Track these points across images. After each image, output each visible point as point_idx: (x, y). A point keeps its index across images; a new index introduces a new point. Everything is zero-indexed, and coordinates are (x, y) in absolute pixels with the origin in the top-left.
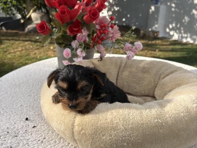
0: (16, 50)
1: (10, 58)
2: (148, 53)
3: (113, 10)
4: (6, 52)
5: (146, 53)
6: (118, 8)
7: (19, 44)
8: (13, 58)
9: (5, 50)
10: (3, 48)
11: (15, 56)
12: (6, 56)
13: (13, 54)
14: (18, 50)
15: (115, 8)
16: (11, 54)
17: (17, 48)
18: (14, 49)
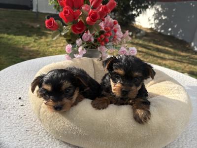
0: (58, 45)
1: (51, 52)
2: (187, 67)
3: (160, 18)
4: (49, 45)
5: (185, 67)
6: (166, 17)
7: (62, 40)
8: (54, 52)
9: (49, 44)
10: (47, 42)
11: (56, 50)
12: (48, 49)
13: (55, 49)
14: (60, 45)
15: (162, 16)
16: (53, 48)
17: (60, 43)
18: (56, 44)
